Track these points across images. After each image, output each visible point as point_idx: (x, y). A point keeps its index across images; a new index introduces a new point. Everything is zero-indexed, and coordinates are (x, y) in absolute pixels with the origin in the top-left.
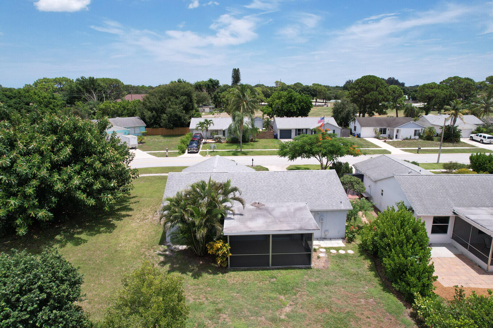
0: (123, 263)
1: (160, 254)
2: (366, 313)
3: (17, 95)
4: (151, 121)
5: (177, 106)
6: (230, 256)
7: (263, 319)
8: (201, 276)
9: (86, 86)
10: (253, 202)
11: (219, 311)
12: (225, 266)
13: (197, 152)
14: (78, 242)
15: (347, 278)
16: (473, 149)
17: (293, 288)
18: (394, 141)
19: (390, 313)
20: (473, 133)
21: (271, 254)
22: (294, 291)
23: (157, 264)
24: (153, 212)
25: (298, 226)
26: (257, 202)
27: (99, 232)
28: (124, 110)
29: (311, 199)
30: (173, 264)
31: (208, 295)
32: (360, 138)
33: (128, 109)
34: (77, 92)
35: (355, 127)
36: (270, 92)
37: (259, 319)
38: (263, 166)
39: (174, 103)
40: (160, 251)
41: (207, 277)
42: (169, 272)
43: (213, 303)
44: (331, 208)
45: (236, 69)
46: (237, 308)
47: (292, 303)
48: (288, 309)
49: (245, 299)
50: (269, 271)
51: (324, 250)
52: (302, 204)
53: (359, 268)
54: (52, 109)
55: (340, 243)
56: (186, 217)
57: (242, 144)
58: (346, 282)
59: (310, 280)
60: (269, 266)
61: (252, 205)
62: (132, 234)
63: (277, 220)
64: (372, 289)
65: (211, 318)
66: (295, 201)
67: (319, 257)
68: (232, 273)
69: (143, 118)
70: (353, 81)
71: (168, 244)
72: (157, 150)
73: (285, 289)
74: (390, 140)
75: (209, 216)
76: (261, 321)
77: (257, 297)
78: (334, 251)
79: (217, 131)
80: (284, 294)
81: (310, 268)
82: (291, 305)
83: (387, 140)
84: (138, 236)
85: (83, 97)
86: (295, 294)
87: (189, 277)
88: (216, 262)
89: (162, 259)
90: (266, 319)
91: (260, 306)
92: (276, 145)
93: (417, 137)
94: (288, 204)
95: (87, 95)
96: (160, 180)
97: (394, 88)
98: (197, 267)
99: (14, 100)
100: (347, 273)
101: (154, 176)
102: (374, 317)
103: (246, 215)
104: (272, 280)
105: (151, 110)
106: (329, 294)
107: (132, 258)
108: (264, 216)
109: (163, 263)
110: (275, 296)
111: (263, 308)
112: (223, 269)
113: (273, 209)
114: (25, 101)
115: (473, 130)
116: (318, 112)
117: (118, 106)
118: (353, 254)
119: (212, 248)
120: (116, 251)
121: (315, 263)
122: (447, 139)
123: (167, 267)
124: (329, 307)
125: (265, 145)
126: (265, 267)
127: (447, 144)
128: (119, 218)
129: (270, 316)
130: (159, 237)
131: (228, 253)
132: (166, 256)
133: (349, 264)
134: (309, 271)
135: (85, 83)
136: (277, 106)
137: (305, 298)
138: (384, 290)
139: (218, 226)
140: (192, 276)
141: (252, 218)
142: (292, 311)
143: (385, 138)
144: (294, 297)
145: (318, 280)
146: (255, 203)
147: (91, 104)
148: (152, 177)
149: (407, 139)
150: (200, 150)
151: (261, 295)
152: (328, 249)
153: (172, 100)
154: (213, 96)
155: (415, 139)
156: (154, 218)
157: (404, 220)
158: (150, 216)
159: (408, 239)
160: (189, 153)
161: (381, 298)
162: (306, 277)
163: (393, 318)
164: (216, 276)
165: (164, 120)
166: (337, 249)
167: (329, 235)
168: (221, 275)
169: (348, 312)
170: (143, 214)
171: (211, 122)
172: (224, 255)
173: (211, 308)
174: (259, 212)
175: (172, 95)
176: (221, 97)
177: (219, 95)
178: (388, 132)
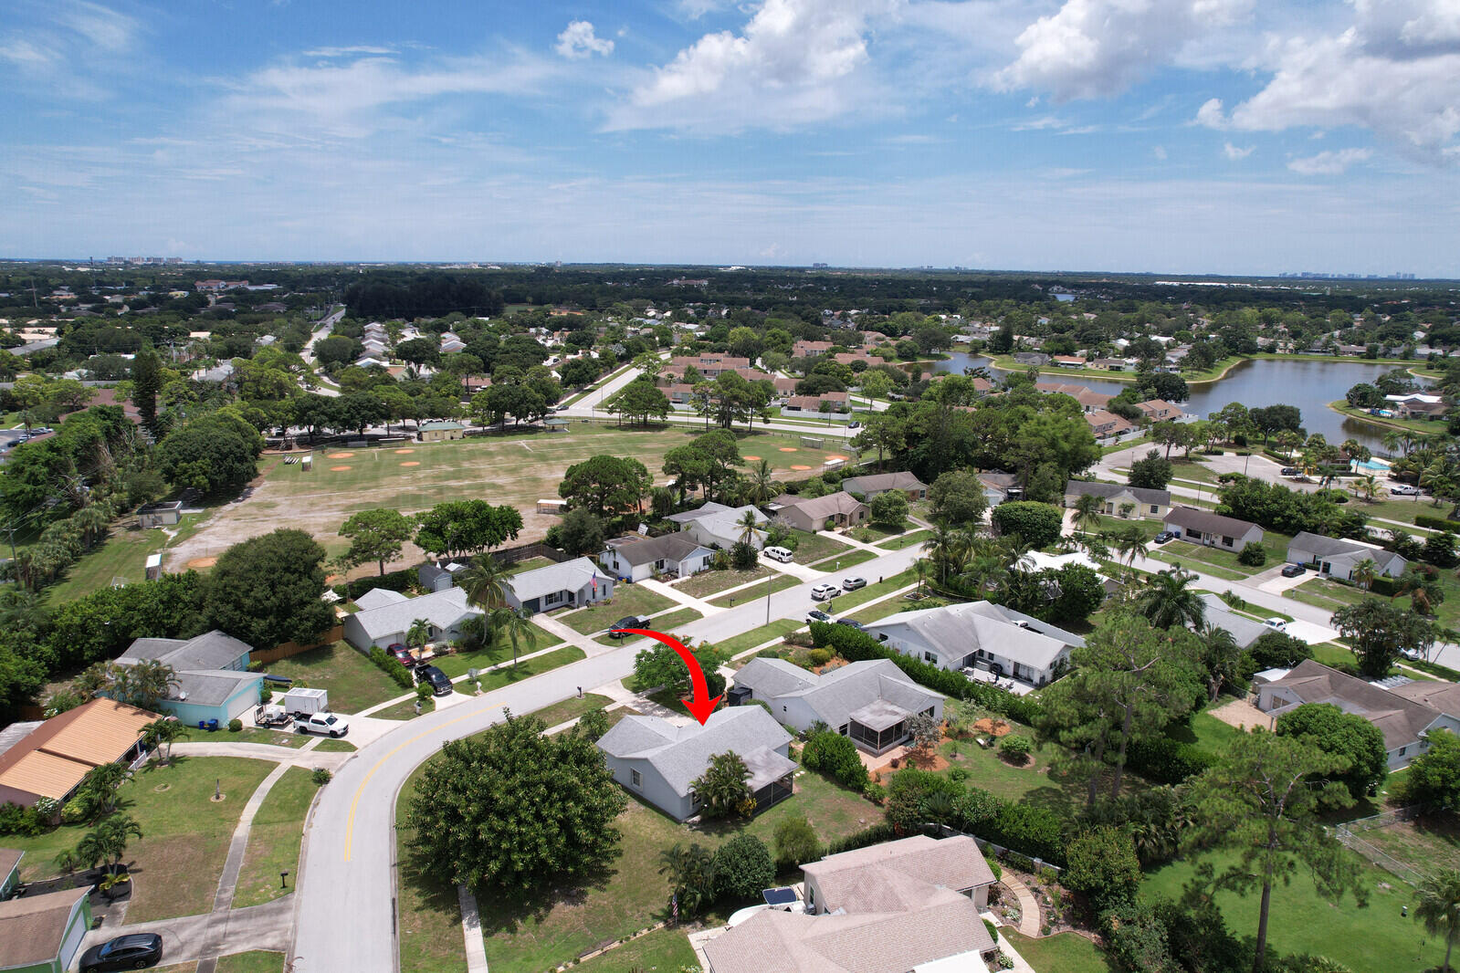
13: (452, 690)
16: (779, 579)
20: (768, 545)
25: (786, 768)
32: (633, 585)
35: (616, 564)
38: (592, 692)
44: (782, 744)
57: (492, 649)
63: (769, 769)
74: (677, 581)
92: (539, 636)
93: (709, 568)
94: (756, 751)
113: (753, 761)
118: (805, 774)
122: (743, 564)
127: (746, 574)
136: (456, 535)
149: (696, 573)
155: (709, 571)
176: (191, 472)
177: (181, 468)
178: (666, 565)
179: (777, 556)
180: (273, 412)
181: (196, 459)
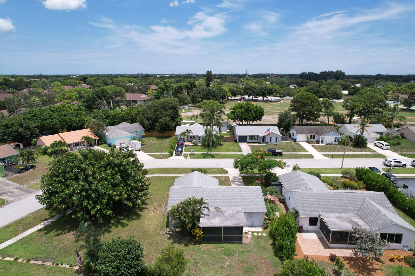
0: (150, 238)
1: (167, 233)
2: (263, 266)
3: (58, 110)
4: (148, 127)
5: (167, 118)
6: (203, 237)
7: (217, 267)
8: (188, 246)
9: (98, 94)
10: (215, 207)
11: (197, 263)
12: (200, 241)
13: (181, 155)
14: (124, 225)
15: (259, 249)
16: (373, 154)
17: (232, 253)
18: (319, 146)
19: (274, 266)
20: (377, 140)
21: (222, 236)
22: (232, 255)
23: (166, 239)
24: (160, 206)
25: (236, 223)
26: (217, 206)
27: (132, 219)
28: (128, 116)
29: (245, 205)
30: (174, 239)
31: (192, 255)
32: (296, 142)
33: (130, 116)
34: (93, 100)
35: (293, 133)
36: (235, 90)
37: (215, 267)
38: (225, 169)
39: (164, 115)
40: (167, 231)
41: (191, 246)
42: (173, 243)
43: (195, 259)
44: (255, 211)
45: (209, 71)
46: (205, 262)
47: (230, 260)
48: (228, 263)
49: (209, 257)
50: (221, 244)
51: (251, 233)
52: (240, 209)
53: (266, 244)
54: (80, 118)
55: (260, 229)
56: (182, 218)
57: (212, 148)
58: (258, 251)
59: (240, 249)
60: (221, 241)
61: (214, 208)
62: (151, 221)
63: (226, 219)
64: (269, 255)
65: (194, 266)
66: (237, 207)
67: (247, 237)
68: (203, 244)
69: (142, 124)
70: (306, 73)
71: (171, 227)
72: (154, 152)
73: (228, 253)
74: (317, 145)
75: (192, 218)
76: (215, 268)
77: (215, 257)
78: (255, 234)
79: (194, 137)
80: (227, 256)
81: (242, 243)
82: (229, 261)
83: (314, 145)
84: (155, 222)
85: (97, 103)
86: (232, 256)
87: (183, 246)
88: (196, 239)
89: (168, 236)
90: (218, 267)
91: (216, 261)
92: (235, 148)
93: (337, 143)
94: (233, 208)
95: (99, 101)
96: (160, 181)
97: (326, 101)
98: (186, 241)
99: (56, 113)
100: (260, 246)
101: (156, 177)
102: (266, 268)
103: (211, 215)
104: (222, 249)
105: (148, 119)
106: (248, 256)
107: (154, 235)
108: (220, 216)
109: (169, 239)
110: (223, 257)
111: (217, 262)
112: (199, 243)
113: (225, 212)
114: (63, 114)
115: (378, 138)
116: (273, 110)
117: (124, 113)
118: (265, 236)
119: (194, 232)
120: (145, 231)
121: (245, 241)
122: (357, 145)
123: (171, 241)
124: (247, 262)
125: (227, 148)
126: (220, 242)
127: (356, 149)
128: (142, 209)
129: (220, 266)
130: (165, 223)
131: (202, 235)
132: (170, 234)
133: (262, 241)
134: (241, 245)
135: (98, 92)
136: (238, 114)
137: (237, 258)
138: (274, 256)
139: (197, 223)
140: (184, 245)
141: (214, 217)
142: (230, 264)
143: (314, 143)
144: (232, 257)
145: (244, 249)
146: (216, 207)
147: (104, 111)
148: (155, 177)
149: (329, 144)
150: (183, 153)
151: (217, 256)
152: (253, 232)
153: (163, 112)
154: (191, 96)
155: (335, 144)
156: (161, 210)
157: (287, 222)
158: (159, 209)
159: (286, 232)
160: (175, 155)
161: (272, 259)
162: (239, 248)
163: (274, 269)
164: (196, 246)
165: (157, 127)
166: (258, 233)
167: (255, 224)
168: (198, 245)
169: (255, 265)
170: (154, 207)
171: (191, 131)
172: (199, 236)
173: (194, 261)
174: (217, 213)
175: (163, 108)
176: (197, 97)
177: (195, 95)
178: (316, 138)
179: (380, 145)
180: (238, 89)
181: (200, 93)
